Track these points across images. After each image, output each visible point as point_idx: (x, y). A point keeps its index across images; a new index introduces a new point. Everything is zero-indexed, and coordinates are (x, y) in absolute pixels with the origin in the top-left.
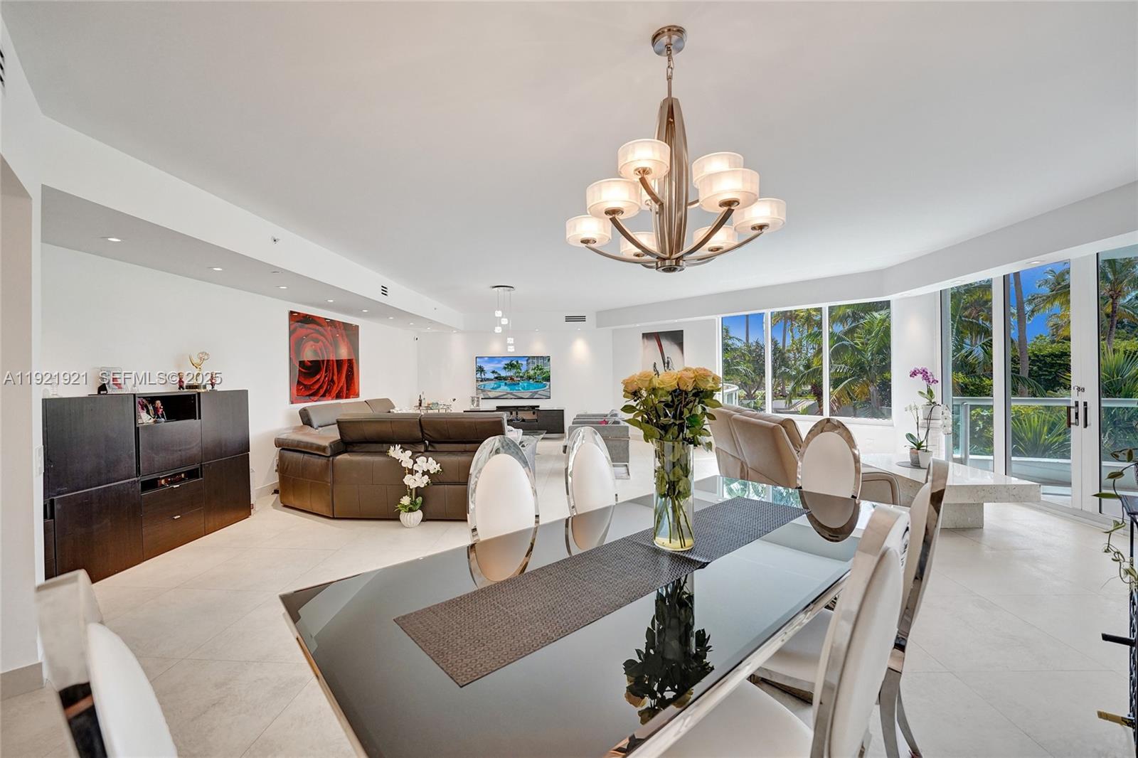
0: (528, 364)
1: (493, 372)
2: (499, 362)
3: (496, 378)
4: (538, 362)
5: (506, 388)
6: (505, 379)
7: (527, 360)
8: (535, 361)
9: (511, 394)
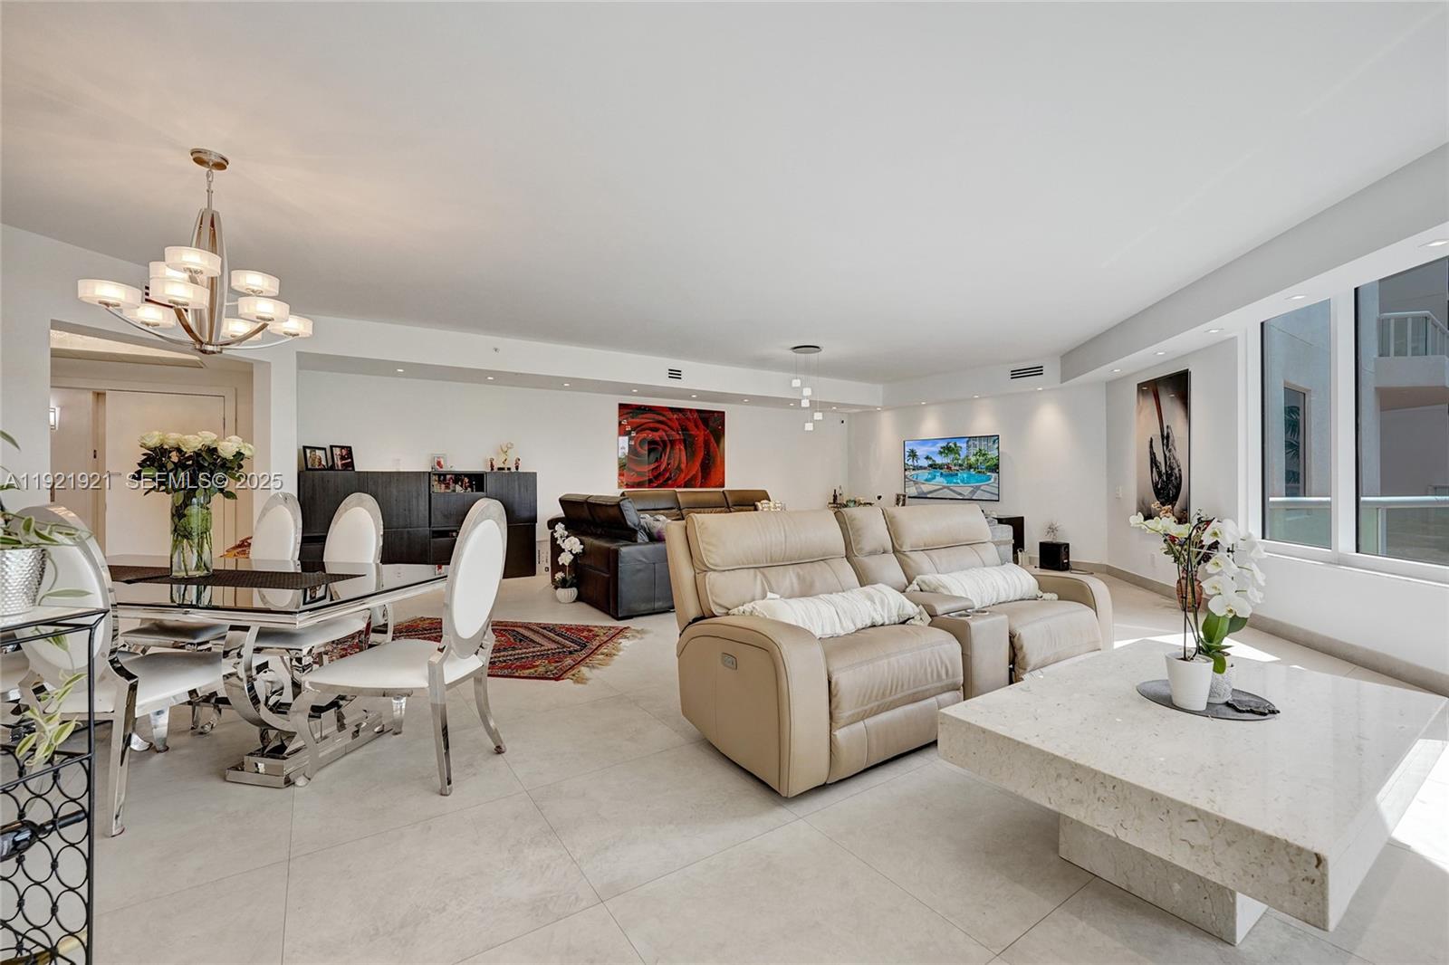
0: (968, 447)
1: (927, 458)
2: (934, 445)
3: (931, 466)
4: (980, 445)
5: (942, 479)
6: (941, 467)
7: (968, 442)
8: (977, 443)
9: (948, 488)
